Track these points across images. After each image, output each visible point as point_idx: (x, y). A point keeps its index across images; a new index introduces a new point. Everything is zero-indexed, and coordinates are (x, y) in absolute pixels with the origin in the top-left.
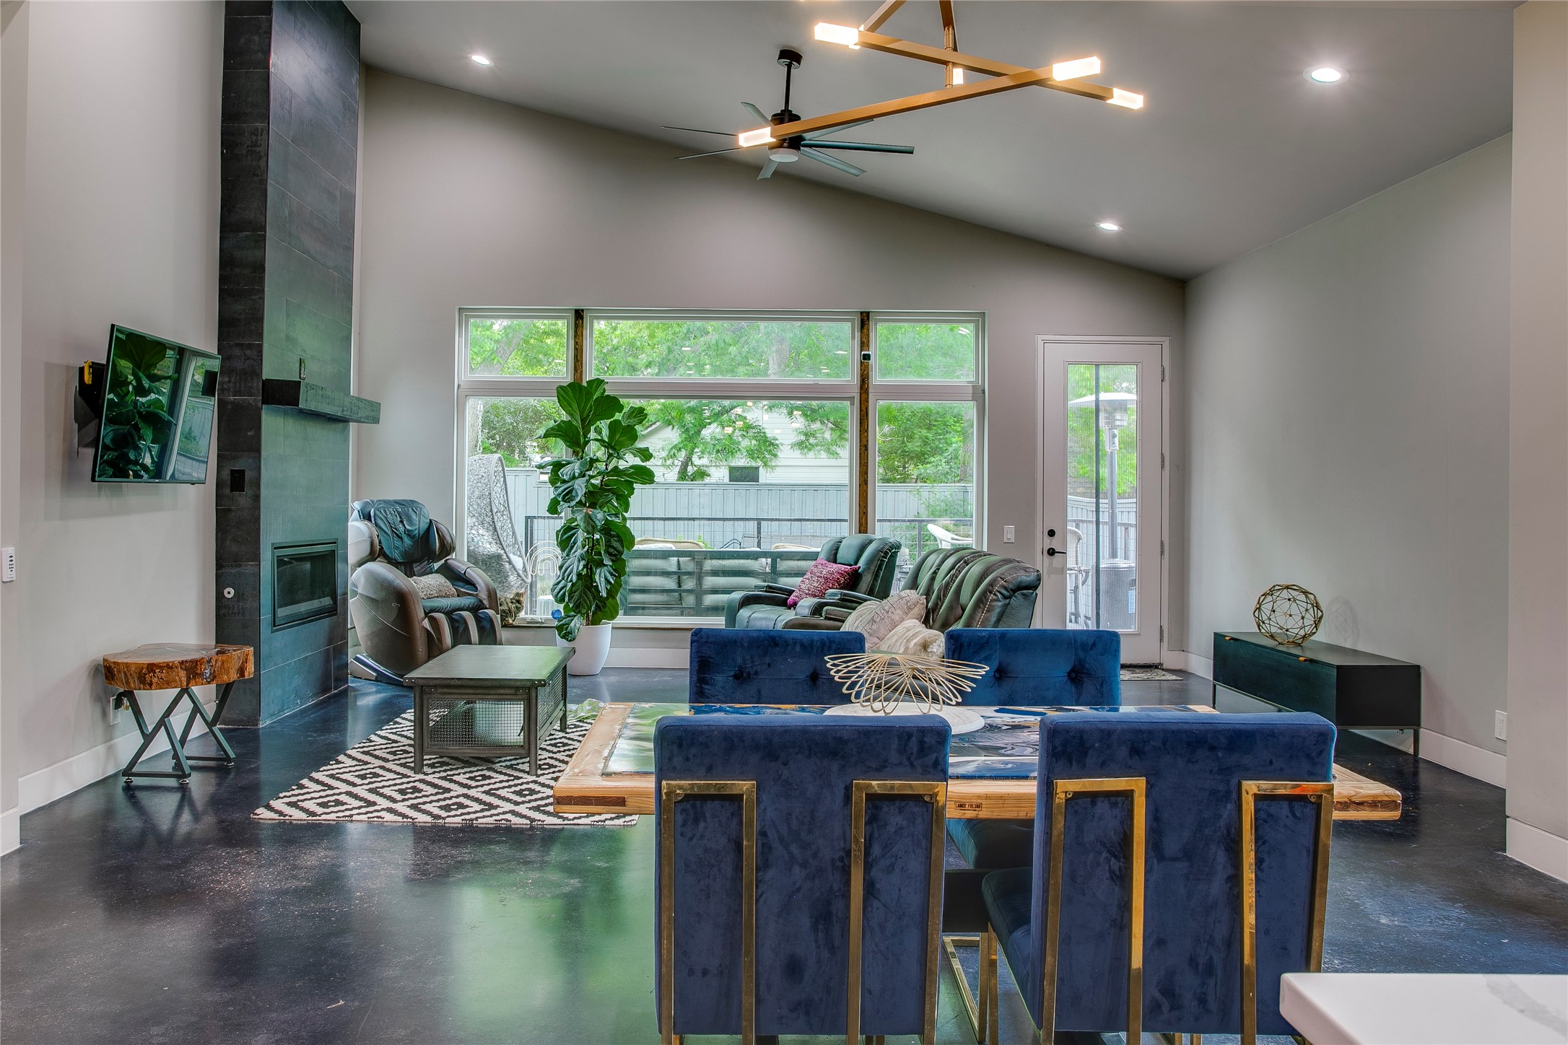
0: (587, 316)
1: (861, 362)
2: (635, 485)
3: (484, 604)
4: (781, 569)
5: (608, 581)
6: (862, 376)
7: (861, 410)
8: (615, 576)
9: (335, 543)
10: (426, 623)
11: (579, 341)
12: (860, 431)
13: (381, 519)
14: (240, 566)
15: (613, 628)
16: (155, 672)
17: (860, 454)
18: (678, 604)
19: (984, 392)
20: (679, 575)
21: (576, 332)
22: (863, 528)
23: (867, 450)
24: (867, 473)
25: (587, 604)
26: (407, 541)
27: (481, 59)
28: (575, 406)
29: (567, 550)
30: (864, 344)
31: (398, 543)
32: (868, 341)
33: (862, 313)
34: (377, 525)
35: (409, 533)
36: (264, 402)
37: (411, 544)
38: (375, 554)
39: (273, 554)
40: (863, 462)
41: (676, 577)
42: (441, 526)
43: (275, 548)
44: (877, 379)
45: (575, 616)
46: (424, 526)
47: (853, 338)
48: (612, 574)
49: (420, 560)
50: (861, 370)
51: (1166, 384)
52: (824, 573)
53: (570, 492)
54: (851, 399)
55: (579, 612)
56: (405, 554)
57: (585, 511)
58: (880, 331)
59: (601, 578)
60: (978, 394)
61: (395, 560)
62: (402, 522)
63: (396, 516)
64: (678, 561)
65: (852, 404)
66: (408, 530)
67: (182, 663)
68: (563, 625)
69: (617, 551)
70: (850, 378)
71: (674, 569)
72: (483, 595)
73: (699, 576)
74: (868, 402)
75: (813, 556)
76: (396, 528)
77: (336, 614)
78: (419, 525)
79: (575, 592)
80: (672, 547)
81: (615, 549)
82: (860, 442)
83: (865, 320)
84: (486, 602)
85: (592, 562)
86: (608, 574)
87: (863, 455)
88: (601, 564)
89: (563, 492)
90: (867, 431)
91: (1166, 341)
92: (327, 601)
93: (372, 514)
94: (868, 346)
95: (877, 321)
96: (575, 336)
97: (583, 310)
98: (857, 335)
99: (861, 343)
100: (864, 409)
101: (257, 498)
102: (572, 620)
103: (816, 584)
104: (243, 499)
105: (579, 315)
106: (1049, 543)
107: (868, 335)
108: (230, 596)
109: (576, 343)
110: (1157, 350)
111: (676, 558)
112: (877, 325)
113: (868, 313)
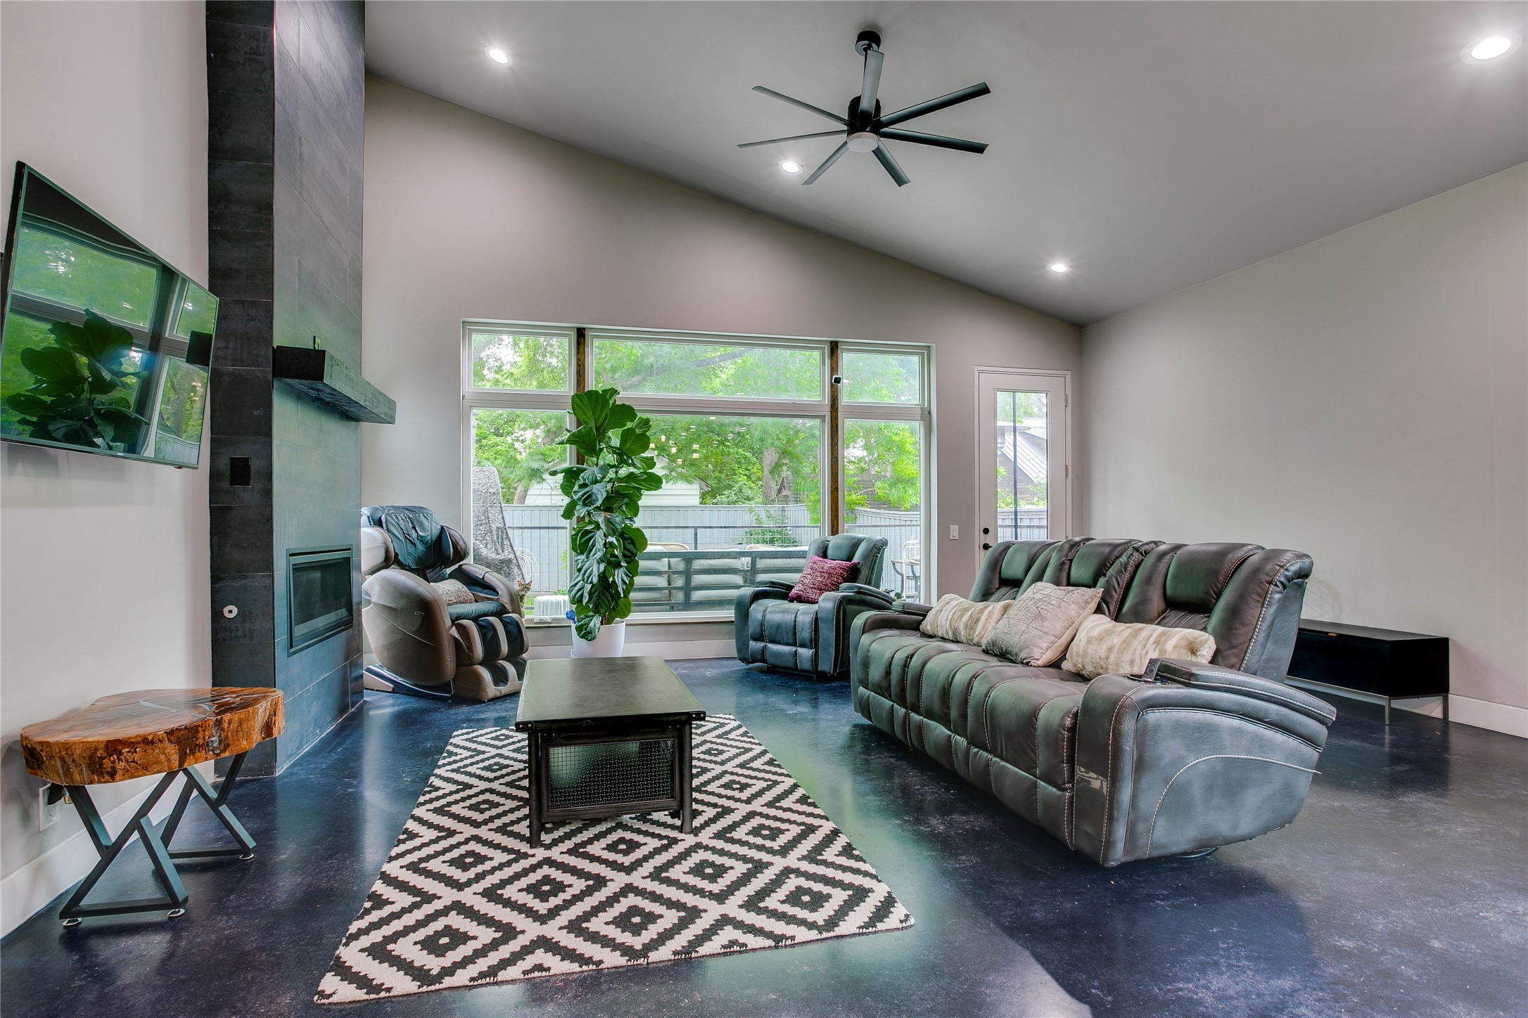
0: (588, 334)
1: (832, 385)
3: (506, 608)
5: (624, 582)
6: (832, 397)
7: (831, 427)
8: (629, 576)
9: (350, 549)
10: (454, 632)
11: (581, 358)
12: (832, 445)
13: (393, 525)
14: (246, 577)
15: (627, 625)
16: (121, 753)
17: (832, 465)
18: (668, 600)
19: (930, 413)
20: (671, 573)
21: (578, 349)
23: (837, 461)
24: (837, 482)
25: (606, 604)
26: (420, 547)
27: (499, 56)
28: (590, 414)
29: (586, 553)
30: (834, 369)
31: (411, 549)
32: (837, 367)
33: (831, 342)
34: (388, 530)
35: (421, 539)
36: (275, 376)
37: (424, 549)
38: (390, 560)
39: (288, 563)
41: (667, 576)
42: (452, 532)
43: (291, 555)
44: (844, 400)
45: (593, 616)
46: (436, 532)
47: (824, 364)
48: (627, 575)
49: (433, 567)
50: (832, 391)
51: (1069, 409)
52: (826, 568)
53: (589, 496)
54: (823, 418)
55: (597, 612)
56: (419, 560)
57: (603, 515)
58: (847, 359)
59: (618, 579)
60: (926, 415)
61: (409, 566)
62: (414, 528)
63: (408, 521)
64: (669, 561)
65: (824, 421)
66: (421, 537)
67: (170, 733)
68: (583, 625)
69: (631, 553)
70: (817, 396)
71: (666, 569)
72: (505, 600)
73: (688, 574)
74: (837, 419)
76: (408, 535)
77: (351, 628)
78: (431, 531)
79: (594, 593)
80: (663, 549)
81: (629, 550)
83: (834, 347)
84: (508, 607)
85: (610, 564)
86: (624, 576)
87: (834, 465)
88: (618, 565)
89: (583, 496)
90: (837, 445)
91: (1068, 374)
92: (342, 612)
93: (383, 520)
94: (837, 371)
95: (845, 351)
96: (578, 353)
97: (584, 329)
98: (827, 361)
99: (831, 369)
100: (834, 426)
101: (268, 493)
102: (592, 620)
104: (247, 495)
105: (581, 333)
106: (985, 539)
107: (837, 362)
108: (231, 616)
109: (578, 360)
110: (1062, 381)
111: (667, 559)
112: (844, 353)
113: (836, 343)
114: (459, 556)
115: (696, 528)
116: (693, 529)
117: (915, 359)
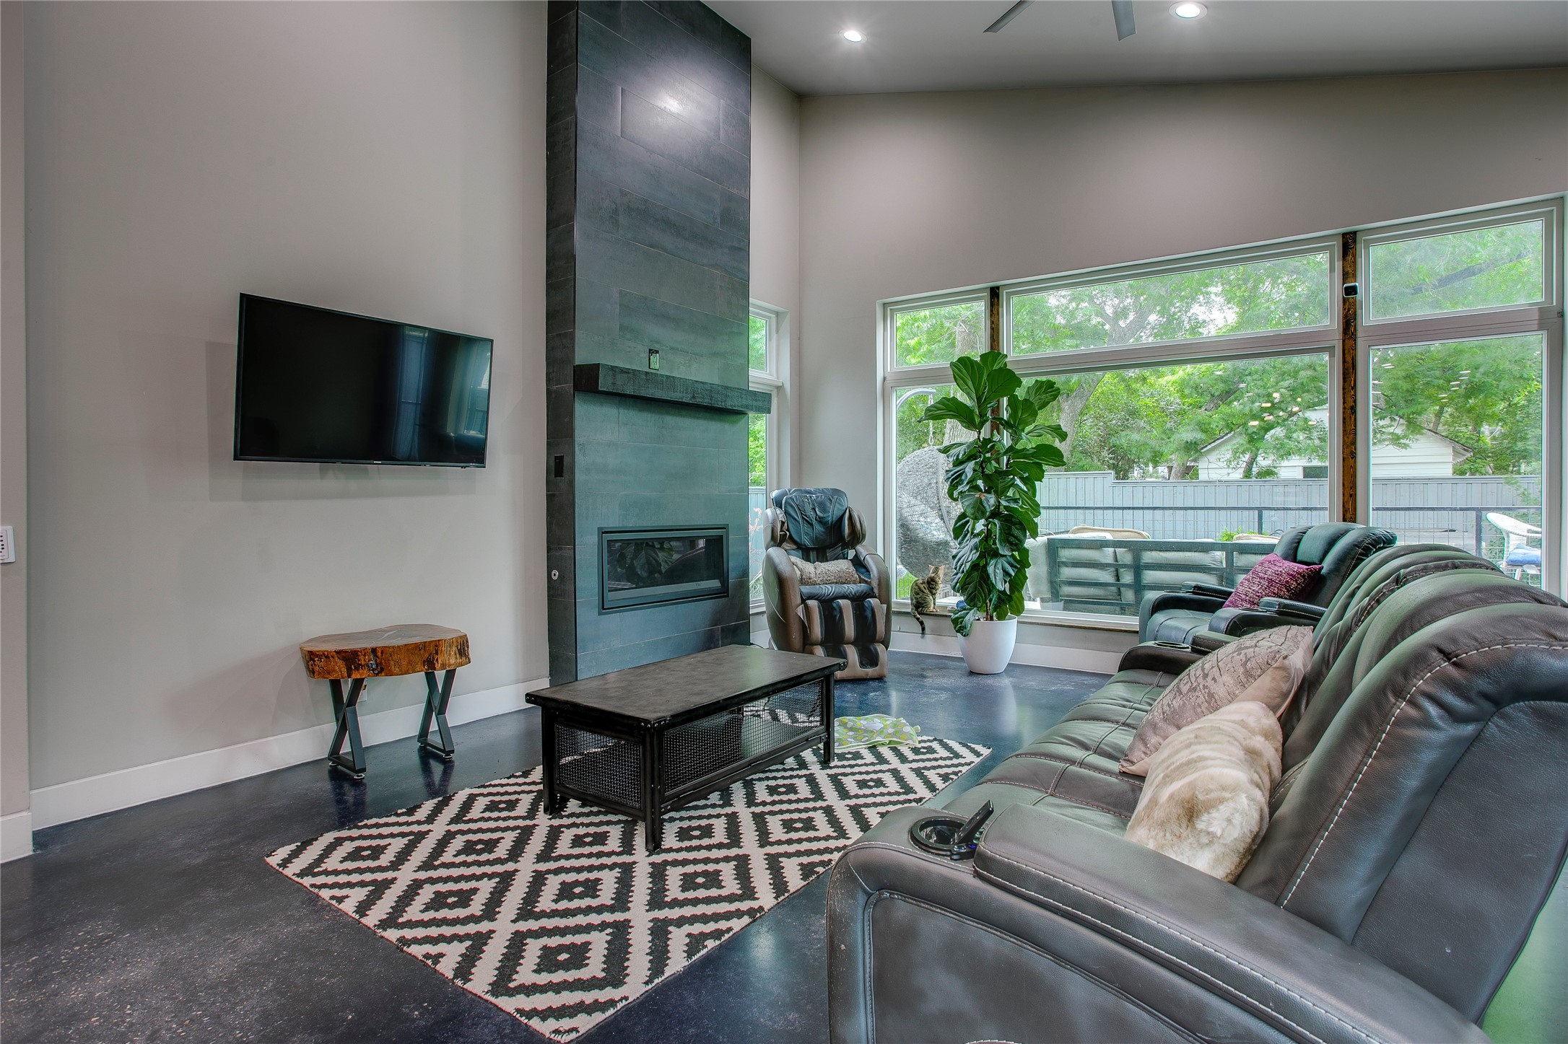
0: (1003, 294)
1: (1344, 299)
2: (1045, 467)
3: (873, 593)
4: (1239, 564)
5: (1006, 573)
6: (1345, 316)
7: (1344, 362)
8: (1016, 567)
9: (725, 528)
10: (800, 611)
11: (995, 320)
12: (1344, 389)
13: (792, 506)
14: (561, 549)
17: (1344, 419)
18: (1117, 600)
19: (1560, 315)
20: (1117, 568)
21: (992, 311)
22: (1349, 513)
23: (1354, 413)
24: (1354, 443)
25: (982, 597)
26: (819, 528)
27: (852, 36)
28: (970, 383)
29: (960, 538)
30: (1349, 273)
31: (809, 530)
32: (1355, 270)
33: (1344, 235)
34: (786, 513)
35: (821, 521)
36: (577, 388)
37: (823, 530)
38: (778, 539)
39: (601, 539)
40: (1348, 429)
41: (1113, 569)
42: (855, 514)
43: (603, 533)
44: (1370, 317)
45: (971, 610)
46: (837, 514)
47: (1332, 269)
48: (1012, 565)
49: (832, 546)
50: (1344, 309)
53: (961, 474)
54: (1330, 350)
55: (975, 605)
56: (815, 540)
57: (977, 496)
58: (1374, 256)
59: (996, 573)
61: (805, 545)
62: (814, 509)
63: (809, 503)
64: (1115, 552)
65: (1332, 356)
66: (819, 517)
67: (338, 652)
68: (958, 618)
69: (1018, 540)
70: (1328, 321)
71: (1110, 560)
72: (875, 584)
73: (1138, 568)
74: (1355, 349)
75: (1266, 550)
76: (806, 515)
77: (728, 596)
78: (832, 514)
79: (969, 584)
80: (1109, 537)
81: (1016, 537)
82: (1344, 403)
83: (1349, 244)
84: (876, 591)
85: (987, 552)
86: (1007, 566)
87: (1348, 419)
88: (996, 554)
89: (953, 475)
90: (1354, 388)
92: (715, 584)
93: (784, 502)
94: (1355, 275)
95: (1368, 244)
96: (991, 315)
97: (997, 287)
98: (1338, 265)
99: (1344, 273)
100: (1349, 359)
101: (571, 483)
102: (968, 613)
103: (1256, 588)
104: (564, 484)
105: (994, 293)
107: (1354, 262)
108: (556, 578)
109: (992, 322)
111: (1111, 550)
112: (1367, 248)
113: (1354, 233)
114: (856, 537)
115: (1260, 510)
116: (1256, 512)
117: (1536, 227)
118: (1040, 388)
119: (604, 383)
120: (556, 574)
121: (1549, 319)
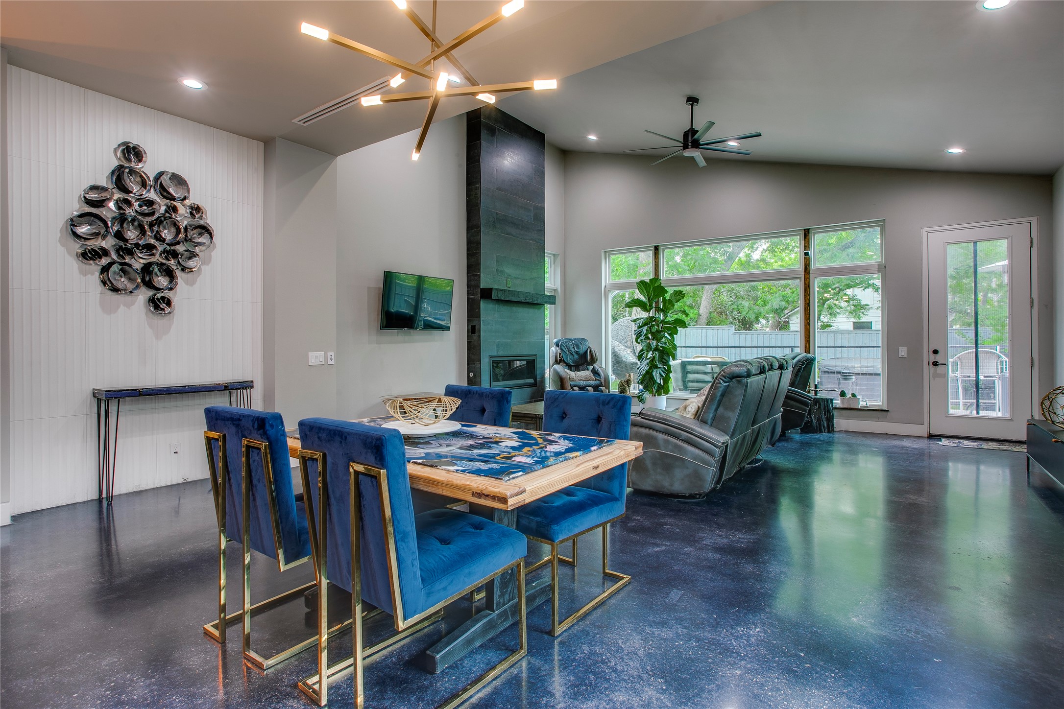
0: (661, 249)
1: (805, 257)
2: (678, 329)
5: (661, 375)
6: (805, 265)
7: (805, 284)
8: (666, 373)
9: (536, 356)
11: (657, 261)
12: (805, 295)
13: (564, 346)
14: (474, 364)
15: (667, 398)
17: (805, 308)
19: (886, 267)
20: (713, 374)
21: (655, 256)
23: (809, 306)
24: (809, 319)
25: (651, 386)
26: (576, 356)
27: (592, 137)
28: (645, 291)
29: (641, 360)
30: (807, 247)
31: (572, 357)
32: (809, 245)
33: (805, 230)
34: (561, 349)
35: (577, 353)
36: (482, 297)
37: (578, 357)
38: (558, 361)
39: (490, 360)
40: (807, 312)
41: (711, 375)
42: (593, 350)
43: (490, 357)
44: (815, 265)
45: (645, 392)
46: (584, 350)
47: (800, 244)
48: (664, 372)
49: (582, 364)
50: (805, 262)
51: (1035, 250)
53: (641, 332)
54: (800, 279)
55: (647, 390)
56: (575, 362)
57: (648, 341)
58: (819, 238)
59: (656, 374)
61: (570, 364)
62: (574, 347)
63: (571, 345)
64: (712, 367)
65: (800, 281)
66: (576, 351)
68: (640, 396)
69: (667, 361)
70: (799, 266)
71: (710, 371)
72: (603, 381)
74: (809, 279)
76: (570, 351)
77: (537, 386)
78: (582, 350)
79: (645, 381)
80: (709, 360)
81: (665, 360)
82: (805, 301)
83: (807, 233)
84: (603, 384)
85: (653, 365)
86: (661, 372)
88: (657, 367)
89: (637, 332)
90: (809, 295)
91: (1034, 221)
92: (531, 381)
93: (560, 344)
94: (809, 247)
95: (814, 234)
96: (655, 258)
97: (658, 246)
98: (803, 242)
99: (805, 247)
100: (806, 283)
101: (479, 336)
102: (644, 394)
104: (475, 337)
105: (656, 248)
106: (933, 358)
107: (809, 242)
109: (655, 262)
110: (1029, 226)
111: (710, 366)
112: (814, 235)
113: (809, 229)
114: (593, 360)
117: (878, 231)
118: (676, 293)
119: (494, 296)
120: (471, 375)
121: (882, 269)
